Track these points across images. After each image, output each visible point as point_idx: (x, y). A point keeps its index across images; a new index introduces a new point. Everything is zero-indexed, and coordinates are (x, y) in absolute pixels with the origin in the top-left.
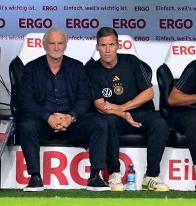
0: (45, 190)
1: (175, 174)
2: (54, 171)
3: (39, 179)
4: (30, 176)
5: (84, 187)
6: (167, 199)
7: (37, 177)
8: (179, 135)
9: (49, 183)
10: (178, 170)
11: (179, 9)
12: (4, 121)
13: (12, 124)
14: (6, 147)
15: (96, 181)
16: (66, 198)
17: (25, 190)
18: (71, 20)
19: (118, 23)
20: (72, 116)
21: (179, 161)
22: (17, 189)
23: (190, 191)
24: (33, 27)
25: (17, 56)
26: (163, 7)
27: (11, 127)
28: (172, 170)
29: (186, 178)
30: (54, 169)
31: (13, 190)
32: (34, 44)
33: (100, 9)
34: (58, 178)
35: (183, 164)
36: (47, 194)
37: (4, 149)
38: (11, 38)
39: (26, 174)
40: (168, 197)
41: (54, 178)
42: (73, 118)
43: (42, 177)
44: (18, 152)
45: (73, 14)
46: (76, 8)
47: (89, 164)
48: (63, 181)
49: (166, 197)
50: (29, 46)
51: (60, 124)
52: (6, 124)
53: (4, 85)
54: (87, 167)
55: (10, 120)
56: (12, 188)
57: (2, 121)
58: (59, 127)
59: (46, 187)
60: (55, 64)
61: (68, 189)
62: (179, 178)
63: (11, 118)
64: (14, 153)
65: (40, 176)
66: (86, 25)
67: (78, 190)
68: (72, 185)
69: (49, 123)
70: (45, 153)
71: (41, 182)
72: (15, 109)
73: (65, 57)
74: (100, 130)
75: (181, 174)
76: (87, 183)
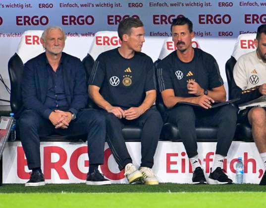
0: (46, 184)
1: (173, 167)
2: (54, 165)
3: (40, 174)
4: (31, 171)
5: (84, 181)
6: (170, 192)
7: (38, 172)
8: (175, 129)
9: (50, 178)
10: (175, 163)
11: (172, 5)
12: (4, 117)
13: (13, 120)
14: (7, 143)
15: (95, 175)
16: (72, 193)
17: (27, 185)
18: (67, 17)
19: (112, 20)
20: (72, 113)
21: (176, 155)
22: (19, 184)
23: (187, 184)
24: (29, 24)
25: (16, 53)
26: (156, 3)
27: (12, 123)
28: (169, 163)
29: (183, 171)
30: (54, 163)
31: (15, 184)
32: (31, 41)
33: (95, 5)
34: (58, 173)
35: (180, 157)
36: (49, 188)
37: (5, 144)
38: (8, 36)
39: (27, 170)
40: (171, 191)
41: (54, 172)
42: (73, 116)
43: (43, 172)
44: (18, 148)
45: (69, 12)
46: (71, 6)
47: (87, 159)
48: (63, 175)
49: (169, 191)
50: (27, 43)
51: (61, 122)
52: (6, 120)
53: (3, 82)
54: (86, 161)
55: (10, 116)
56: (14, 183)
57: (2, 117)
58: (61, 125)
59: (47, 181)
60: (54, 61)
61: (68, 183)
62: (176, 171)
63: (12, 114)
64: (15, 149)
65: (40, 171)
66: (81, 22)
67: (78, 184)
68: (72, 179)
69: (50, 119)
70: (45, 148)
71: (42, 177)
72: (14, 105)
73: (64, 54)
74: (99, 126)
75: (178, 167)
76: (86, 177)
